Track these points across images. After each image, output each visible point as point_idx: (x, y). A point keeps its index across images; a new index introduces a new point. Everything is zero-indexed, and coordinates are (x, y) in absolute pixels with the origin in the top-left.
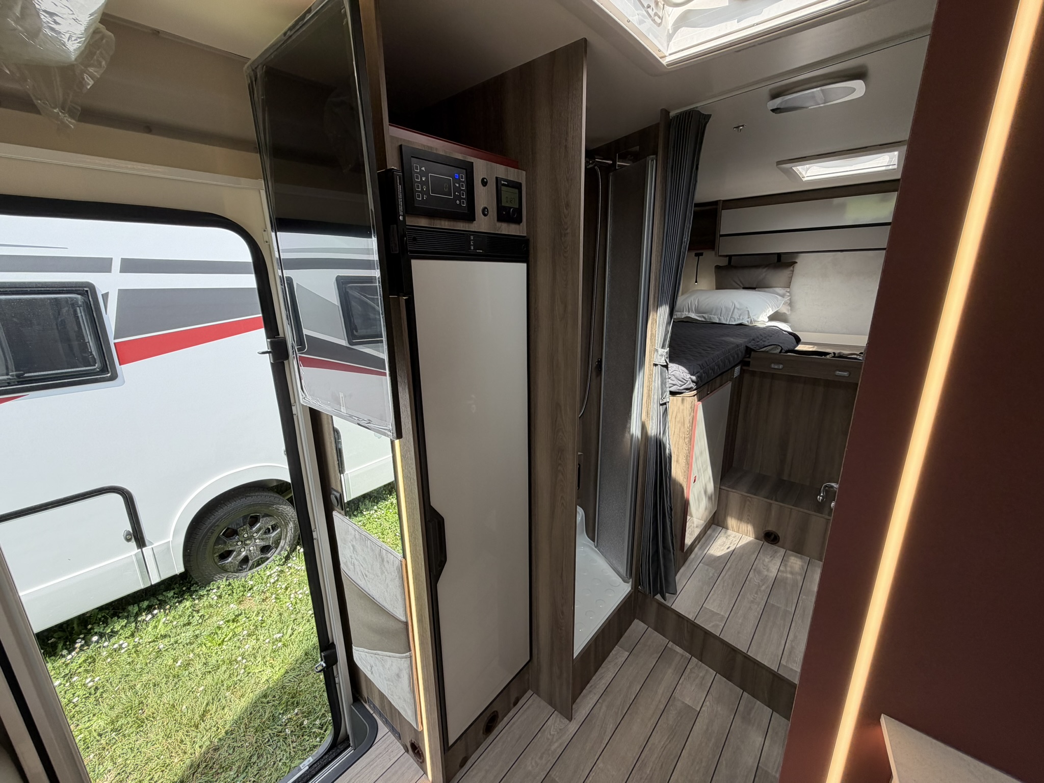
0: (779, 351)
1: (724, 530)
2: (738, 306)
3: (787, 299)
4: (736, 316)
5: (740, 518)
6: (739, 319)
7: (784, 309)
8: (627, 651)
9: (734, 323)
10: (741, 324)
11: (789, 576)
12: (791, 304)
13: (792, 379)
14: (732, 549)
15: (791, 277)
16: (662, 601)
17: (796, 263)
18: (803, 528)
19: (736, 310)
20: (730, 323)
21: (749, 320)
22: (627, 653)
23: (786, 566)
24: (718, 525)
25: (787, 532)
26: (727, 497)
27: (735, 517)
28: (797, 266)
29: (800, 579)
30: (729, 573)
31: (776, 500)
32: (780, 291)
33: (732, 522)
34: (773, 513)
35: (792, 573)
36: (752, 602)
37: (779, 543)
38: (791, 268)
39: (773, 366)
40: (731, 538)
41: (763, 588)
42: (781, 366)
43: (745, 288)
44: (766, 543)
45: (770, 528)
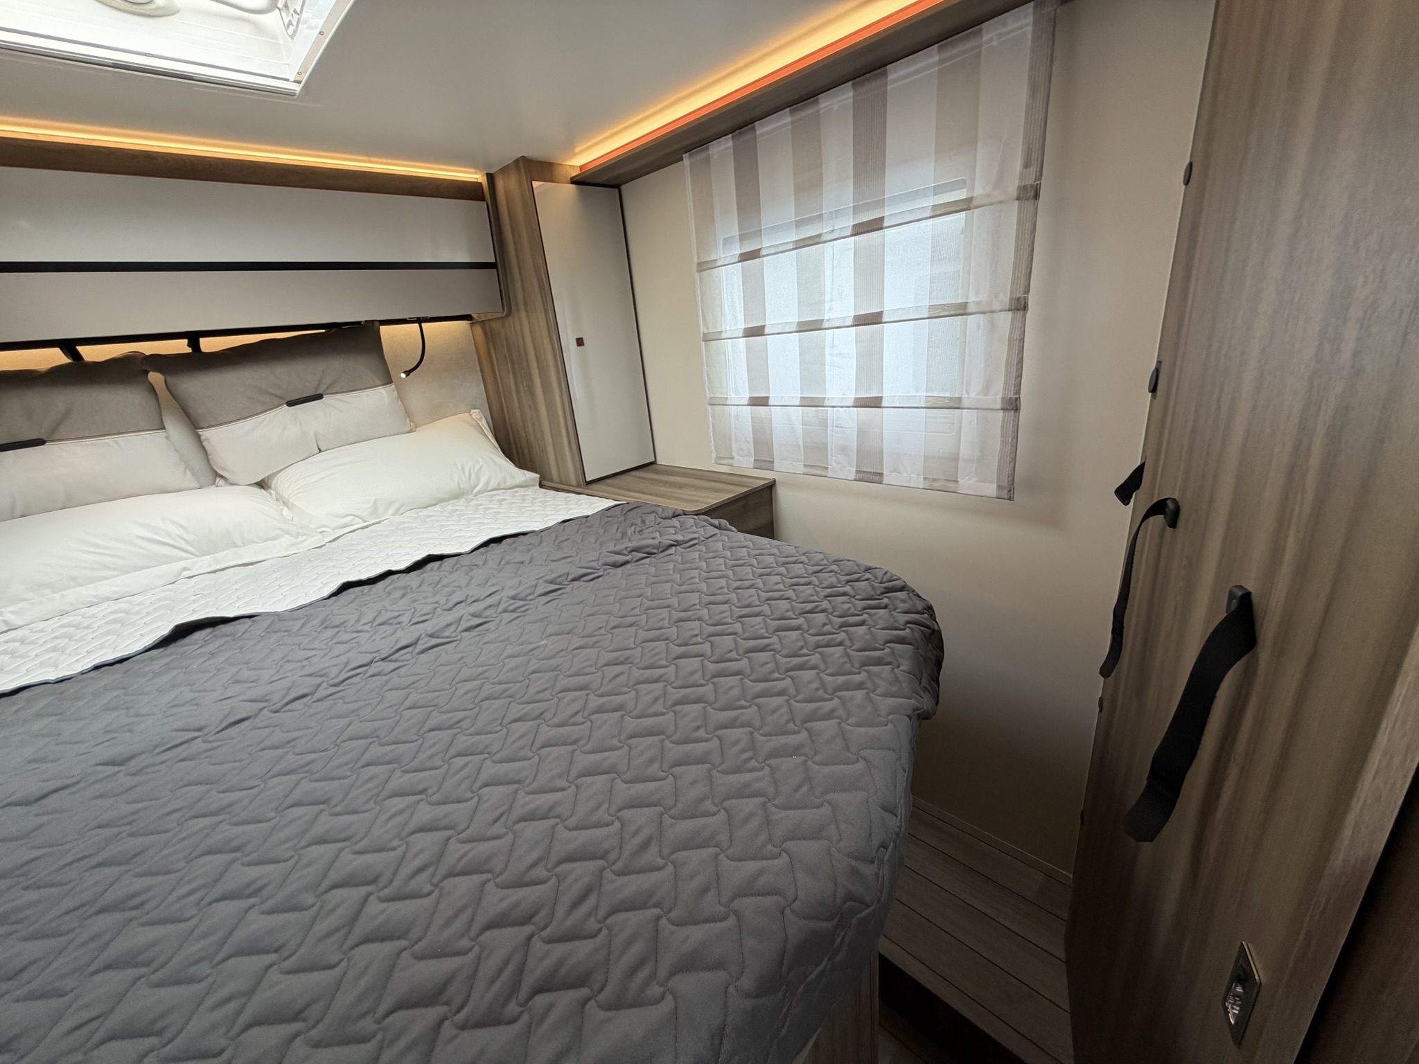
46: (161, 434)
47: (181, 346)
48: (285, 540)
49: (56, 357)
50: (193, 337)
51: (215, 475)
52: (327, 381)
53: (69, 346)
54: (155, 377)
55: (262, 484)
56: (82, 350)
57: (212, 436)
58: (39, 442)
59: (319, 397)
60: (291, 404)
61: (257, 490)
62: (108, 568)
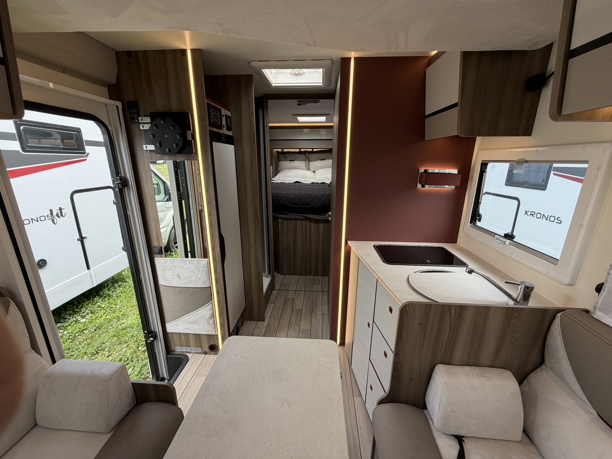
46: (305, 162)
47: (311, 150)
48: (312, 179)
49: (298, 150)
50: (313, 149)
51: (309, 169)
52: (326, 157)
53: (300, 149)
54: (307, 154)
55: (314, 172)
56: (301, 149)
57: (310, 163)
58: (294, 161)
59: (325, 160)
60: (321, 160)
61: (313, 172)
62: (294, 176)
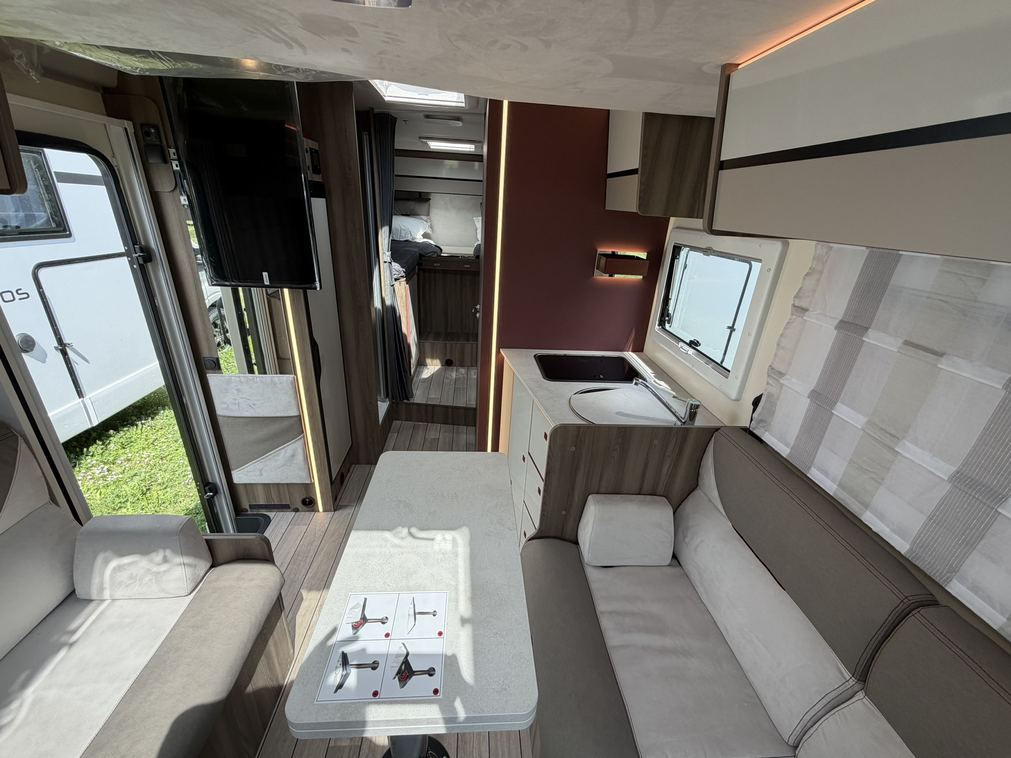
0: (436, 255)
1: (425, 367)
2: (403, 227)
3: (429, 224)
4: (403, 235)
5: (432, 358)
6: (405, 237)
7: (429, 231)
8: (396, 433)
9: (403, 240)
10: (407, 241)
11: (461, 376)
12: (431, 227)
13: (445, 272)
14: (432, 373)
15: (429, 209)
16: (408, 401)
17: (430, 199)
18: (462, 353)
19: (402, 231)
20: (400, 240)
21: (412, 237)
22: (397, 434)
23: (458, 373)
24: (421, 365)
25: (456, 359)
26: (424, 345)
27: (429, 357)
28: (431, 201)
29: (466, 376)
30: (435, 382)
31: (448, 341)
32: (424, 217)
33: (428, 361)
34: (448, 349)
35: (462, 375)
36: (449, 389)
37: (454, 364)
38: (428, 203)
39: (435, 265)
40: (430, 369)
41: (452, 383)
42: (439, 265)
43: (403, 215)
44: (447, 367)
45: (447, 358)
